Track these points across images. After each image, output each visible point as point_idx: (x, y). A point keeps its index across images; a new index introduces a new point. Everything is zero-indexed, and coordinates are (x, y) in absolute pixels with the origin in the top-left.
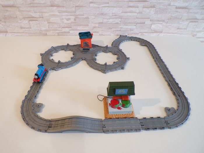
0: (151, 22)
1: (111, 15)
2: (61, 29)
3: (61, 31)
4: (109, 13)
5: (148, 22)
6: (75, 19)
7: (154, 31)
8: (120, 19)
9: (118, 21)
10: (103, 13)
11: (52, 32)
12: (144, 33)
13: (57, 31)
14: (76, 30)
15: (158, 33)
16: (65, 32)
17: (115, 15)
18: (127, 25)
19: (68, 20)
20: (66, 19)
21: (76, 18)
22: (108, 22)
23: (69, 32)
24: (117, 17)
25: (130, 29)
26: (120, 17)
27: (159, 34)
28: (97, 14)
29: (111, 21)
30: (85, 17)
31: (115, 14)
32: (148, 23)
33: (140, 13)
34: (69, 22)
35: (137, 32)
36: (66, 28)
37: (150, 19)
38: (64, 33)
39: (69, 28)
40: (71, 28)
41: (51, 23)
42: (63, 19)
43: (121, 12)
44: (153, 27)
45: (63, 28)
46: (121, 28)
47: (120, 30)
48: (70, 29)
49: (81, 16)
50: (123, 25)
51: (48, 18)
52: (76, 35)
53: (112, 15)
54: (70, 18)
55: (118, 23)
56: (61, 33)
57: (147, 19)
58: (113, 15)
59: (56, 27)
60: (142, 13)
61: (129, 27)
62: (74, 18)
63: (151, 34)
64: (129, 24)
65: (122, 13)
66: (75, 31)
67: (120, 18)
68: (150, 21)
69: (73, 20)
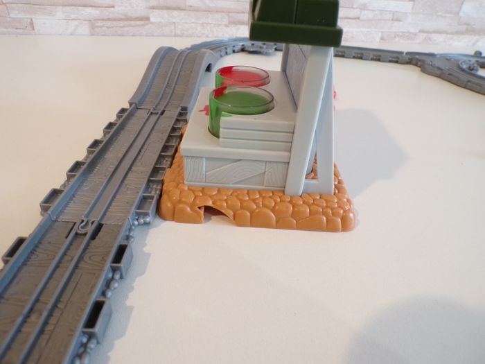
7: (464, 28)
12: (435, 32)
15: (477, 37)
23: (147, 19)
25: (394, 13)
27: (477, 41)
35: (413, 30)
47: (358, 18)
52: (176, 35)
63: (455, 37)
66: (176, 13)
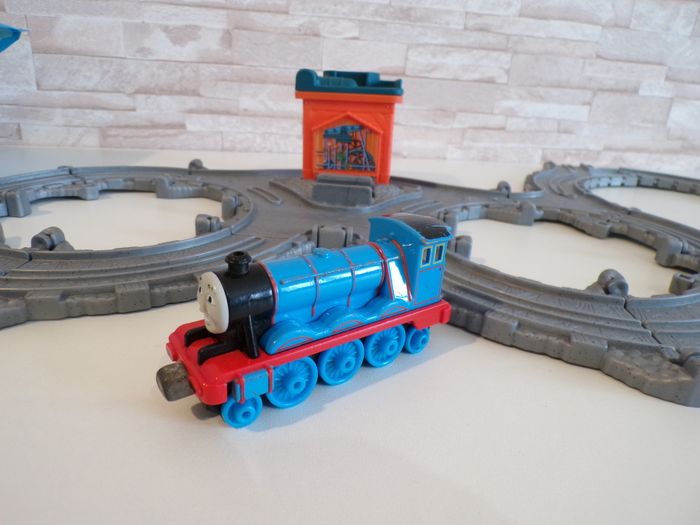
0: (669, 85)
1: (456, 23)
2: (125, 101)
3: (124, 118)
4: (449, 12)
5: (654, 87)
6: (228, 39)
8: (505, 57)
9: (493, 65)
10: (409, 9)
11: (59, 116)
13: (99, 114)
14: (227, 113)
16: (155, 126)
17: (482, 29)
18: (542, 99)
19: (180, 35)
20: (166, 29)
21: (236, 28)
22: (435, 68)
24: (490, 39)
26: (509, 46)
28: (376, 13)
29: (455, 61)
30: (294, 23)
31: (479, 21)
32: (656, 93)
33: (616, 26)
34: (188, 51)
36: (162, 91)
37: (666, 68)
38: (146, 127)
39: (183, 92)
40: (195, 93)
41: (60, 51)
42: (144, 29)
43: (513, 10)
44: (679, 115)
45: (141, 98)
46: (511, 113)
48: (191, 102)
49: (269, 16)
50: (521, 97)
51: (44, 14)
53: (466, 29)
54: (197, 28)
55: (491, 81)
56: (127, 132)
57: (650, 67)
58: (471, 23)
59: (91, 85)
60: (628, 28)
61: (554, 110)
62: (224, 26)
64: (555, 92)
65: (521, 15)
67: (505, 50)
68: (668, 79)
69: (211, 42)
